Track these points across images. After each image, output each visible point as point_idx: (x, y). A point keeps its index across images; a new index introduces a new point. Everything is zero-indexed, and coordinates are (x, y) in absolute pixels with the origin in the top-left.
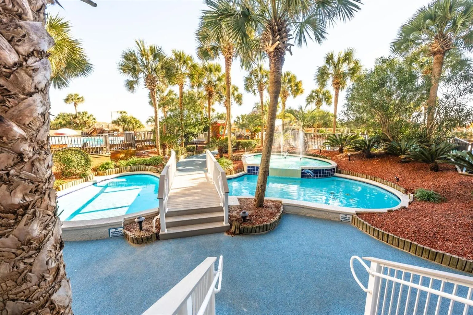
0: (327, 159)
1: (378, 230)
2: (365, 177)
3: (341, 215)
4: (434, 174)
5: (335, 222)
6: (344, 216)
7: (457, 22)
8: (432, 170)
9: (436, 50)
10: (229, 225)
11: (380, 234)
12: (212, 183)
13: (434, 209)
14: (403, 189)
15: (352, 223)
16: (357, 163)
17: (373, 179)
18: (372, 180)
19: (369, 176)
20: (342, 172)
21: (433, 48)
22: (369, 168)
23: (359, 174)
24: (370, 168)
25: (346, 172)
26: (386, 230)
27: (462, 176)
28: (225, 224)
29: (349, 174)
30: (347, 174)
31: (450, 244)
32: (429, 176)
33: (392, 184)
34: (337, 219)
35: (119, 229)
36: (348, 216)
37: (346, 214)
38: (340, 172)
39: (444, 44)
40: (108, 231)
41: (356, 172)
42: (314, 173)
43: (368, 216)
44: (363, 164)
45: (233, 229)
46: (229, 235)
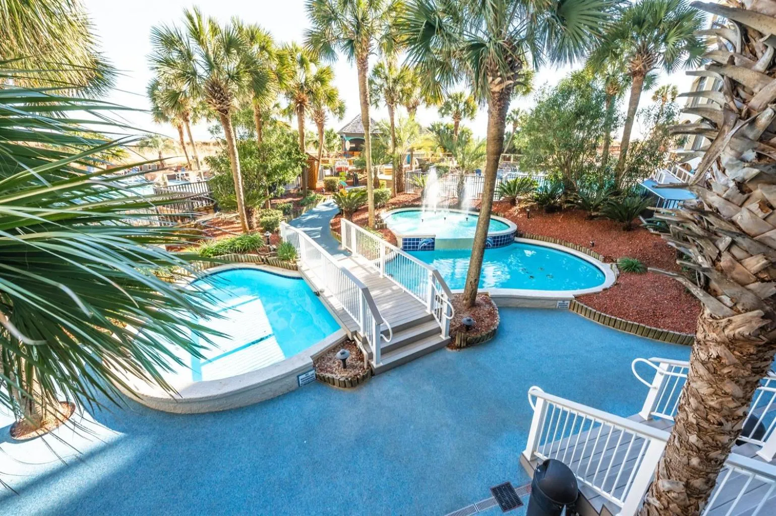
0: (497, 215)
1: (605, 316)
2: (553, 241)
3: (559, 302)
4: (626, 235)
5: (552, 310)
6: (562, 302)
7: (668, 38)
8: (624, 230)
9: (637, 69)
10: (449, 337)
11: (607, 319)
12: (381, 276)
13: (643, 282)
14: (601, 257)
15: (570, 308)
16: (536, 220)
17: (563, 244)
18: (561, 244)
19: (558, 241)
20: (524, 235)
21: (635, 65)
22: (554, 228)
23: (545, 237)
24: (556, 228)
25: (529, 235)
26: (612, 314)
27: (654, 236)
28: (443, 337)
29: (532, 239)
30: (530, 238)
31: (669, 321)
32: (623, 238)
33: (588, 250)
34: (554, 307)
35: (310, 373)
36: (566, 302)
37: (564, 300)
38: (521, 236)
39: (647, 63)
40: (296, 379)
41: (542, 235)
42: (494, 241)
43: (586, 299)
44: (546, 222)
45: (457, 342)
46: (454, 351)
